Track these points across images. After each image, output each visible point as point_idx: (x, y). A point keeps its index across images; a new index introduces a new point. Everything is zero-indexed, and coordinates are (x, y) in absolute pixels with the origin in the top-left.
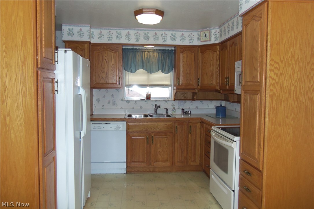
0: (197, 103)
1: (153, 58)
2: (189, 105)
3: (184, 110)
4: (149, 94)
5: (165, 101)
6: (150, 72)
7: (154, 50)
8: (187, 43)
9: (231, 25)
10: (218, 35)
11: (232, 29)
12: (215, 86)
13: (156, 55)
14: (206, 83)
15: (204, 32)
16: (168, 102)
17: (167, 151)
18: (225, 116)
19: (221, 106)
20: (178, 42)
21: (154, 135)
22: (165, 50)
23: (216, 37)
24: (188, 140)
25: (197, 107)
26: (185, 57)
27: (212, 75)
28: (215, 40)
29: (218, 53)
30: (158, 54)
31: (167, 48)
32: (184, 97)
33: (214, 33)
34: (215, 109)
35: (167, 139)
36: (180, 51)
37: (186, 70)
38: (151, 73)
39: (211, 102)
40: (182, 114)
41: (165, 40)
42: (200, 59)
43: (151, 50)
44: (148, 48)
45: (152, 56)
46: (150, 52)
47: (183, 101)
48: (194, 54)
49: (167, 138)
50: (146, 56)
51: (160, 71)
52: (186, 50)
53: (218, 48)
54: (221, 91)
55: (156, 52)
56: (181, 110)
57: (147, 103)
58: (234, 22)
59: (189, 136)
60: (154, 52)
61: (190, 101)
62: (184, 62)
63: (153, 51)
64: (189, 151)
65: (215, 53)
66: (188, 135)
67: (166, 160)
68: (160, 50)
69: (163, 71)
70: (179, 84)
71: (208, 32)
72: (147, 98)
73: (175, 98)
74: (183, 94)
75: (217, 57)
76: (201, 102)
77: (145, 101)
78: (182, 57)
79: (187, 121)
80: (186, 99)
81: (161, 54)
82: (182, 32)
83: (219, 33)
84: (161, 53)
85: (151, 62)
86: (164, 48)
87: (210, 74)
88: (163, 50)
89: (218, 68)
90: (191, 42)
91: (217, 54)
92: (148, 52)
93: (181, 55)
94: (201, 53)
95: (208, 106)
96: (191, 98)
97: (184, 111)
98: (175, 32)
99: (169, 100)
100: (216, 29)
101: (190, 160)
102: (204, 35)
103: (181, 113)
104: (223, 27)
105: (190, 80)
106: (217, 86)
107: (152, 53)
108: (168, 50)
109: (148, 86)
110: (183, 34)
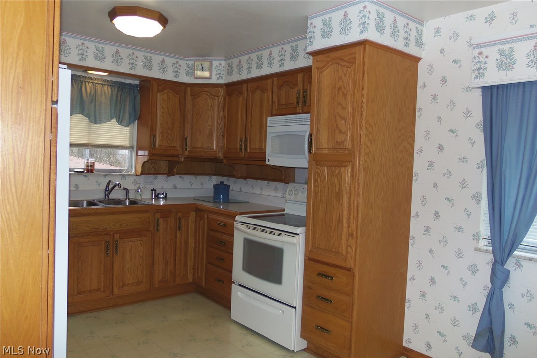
0: (176, 180)
1: (102, 96)
2: (162, 183)
3: (155, 191)
4: (91, 163)
5: (121, 176)
6: (93, 121)
7: (105, 81)
8: (169, 76)
9: (255, 59)
10: (223, 71)
11: (257, 67)
12: (216, 152)
13: (107, 89)
14: (200, 146)
15: (201, 62)
16: (127, 178)
17: (141, 265)
18: (228, 199)
19: (222, 183)
20: (155, 73)
21: (120, 238)
22: (124, 83)
23: (220, 74)
24: (176, 241)
25: (175, 187)
26: (166, 99)
27: (211, 134)
28: (218, 79)
29: (221, 100)
30: (111, 89)
31: (128, 81)
32: (155, 170)
33: (217, 66)
34: (213, 189)
35: (141, 244)
36: (158, 89)
37: (167, 124)
38: (96, 123)
39: (196, 178)
40: (152, 198)
41: (133, 66)
42: (189, 106)
43: (98, 79)
44: (93, 76)
45: (99, 91)
46: (97, 83)
47: (153, 176)
48: (178, 96)
49: (142, 242)
50: (89, 91)
51: (114, 120)
52: (167, 89)
53: (222, 92)
54: (224, 161)
55: (108, 85)
56: (151, 192)
57: (88, 179)
58: (262, 57)
59: (178, 235)
60: (103, 84)
61: (164, 176)
62: (164, 108)
63: (102, 82)
64: (176, 261)
65: (216, 100)
66: (176, 233)
67: (140, 281)
68: (115, 82)
69: (120, 122)
70: (154, 146)
71: (208, 63)
72: (88, 171)
73: (142, 171)
74: (153, 164)
75: (219, 106)
76: (181, 177)
77: (85, 176)
78: (161, 99)
79: (174, 210)
80: (157, 173)
81: (116, 90)
82: (162, 57)
83: (224, 69)
84: (116, 88)
85: (97, 103)
86: (122, 80)
87: (207, 131)
88: (121, 83)
89: (220, 123)
90: (176, 76)
91: (219, 101)
92: (93, 83)
93: (159, 96)
94: (191, 96)
95: (192, 185)
96: (166, 170)
97: (155, 194)
98: (151, 55)
99: (128, 175)
100: (221, 60)
101: (178, 275)
102: (201, 67)
103: (150, 197)
104: (235, 61)
105: (172, 140)
106: (219, 152)
107: (99, 86)
108: (130, 85)
109: (90, 146)
110: (163, 61)
